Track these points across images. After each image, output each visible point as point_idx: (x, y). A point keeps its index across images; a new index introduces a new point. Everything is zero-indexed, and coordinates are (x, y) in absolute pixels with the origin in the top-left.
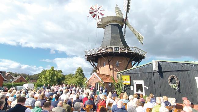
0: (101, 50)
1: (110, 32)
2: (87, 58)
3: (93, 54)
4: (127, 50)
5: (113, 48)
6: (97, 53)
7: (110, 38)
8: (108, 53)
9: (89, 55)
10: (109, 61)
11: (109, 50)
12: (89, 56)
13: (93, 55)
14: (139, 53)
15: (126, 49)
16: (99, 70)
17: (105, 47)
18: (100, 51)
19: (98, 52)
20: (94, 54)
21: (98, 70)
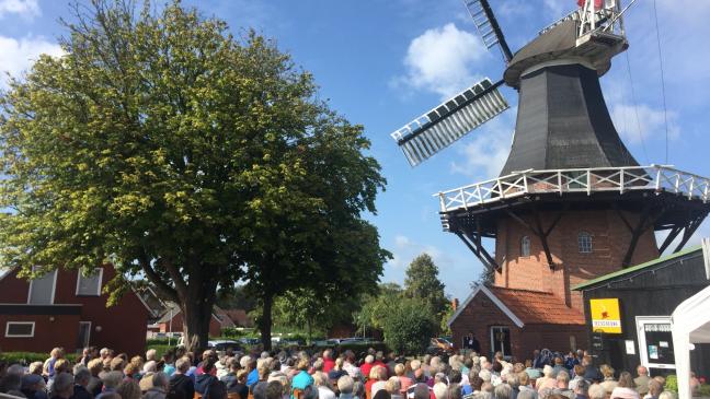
0: (504, 187)
1: (542, 103)
2: (450, 222)
3: (470, 205)
4: (621, 184)
5: (559, 175)
6: (487, 201)
7: (545, 130)
8: (538, 198)
9: (456, 208)
10: (545, 231)
11: (542, 187)
12: (455, 212)
13: (471, 209)
14: (683, 190)
15: (617, 179)
16: (504, 271)
17: (521, 175)
18: (500, 192)
19: (494, 195)
20: (475, 204)
21: (500, 271)
